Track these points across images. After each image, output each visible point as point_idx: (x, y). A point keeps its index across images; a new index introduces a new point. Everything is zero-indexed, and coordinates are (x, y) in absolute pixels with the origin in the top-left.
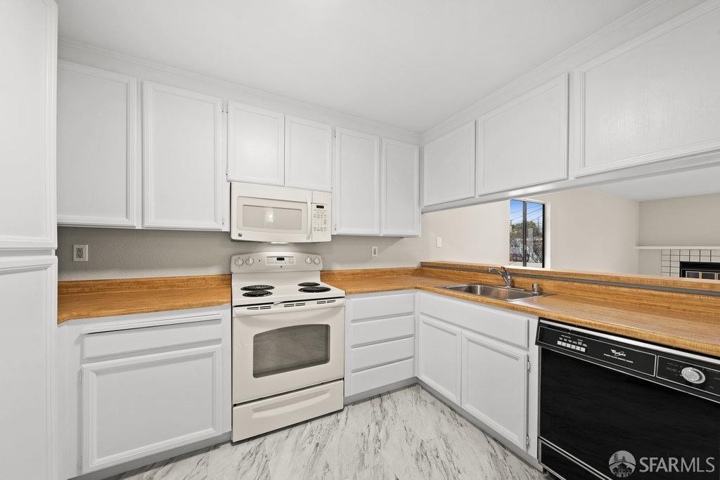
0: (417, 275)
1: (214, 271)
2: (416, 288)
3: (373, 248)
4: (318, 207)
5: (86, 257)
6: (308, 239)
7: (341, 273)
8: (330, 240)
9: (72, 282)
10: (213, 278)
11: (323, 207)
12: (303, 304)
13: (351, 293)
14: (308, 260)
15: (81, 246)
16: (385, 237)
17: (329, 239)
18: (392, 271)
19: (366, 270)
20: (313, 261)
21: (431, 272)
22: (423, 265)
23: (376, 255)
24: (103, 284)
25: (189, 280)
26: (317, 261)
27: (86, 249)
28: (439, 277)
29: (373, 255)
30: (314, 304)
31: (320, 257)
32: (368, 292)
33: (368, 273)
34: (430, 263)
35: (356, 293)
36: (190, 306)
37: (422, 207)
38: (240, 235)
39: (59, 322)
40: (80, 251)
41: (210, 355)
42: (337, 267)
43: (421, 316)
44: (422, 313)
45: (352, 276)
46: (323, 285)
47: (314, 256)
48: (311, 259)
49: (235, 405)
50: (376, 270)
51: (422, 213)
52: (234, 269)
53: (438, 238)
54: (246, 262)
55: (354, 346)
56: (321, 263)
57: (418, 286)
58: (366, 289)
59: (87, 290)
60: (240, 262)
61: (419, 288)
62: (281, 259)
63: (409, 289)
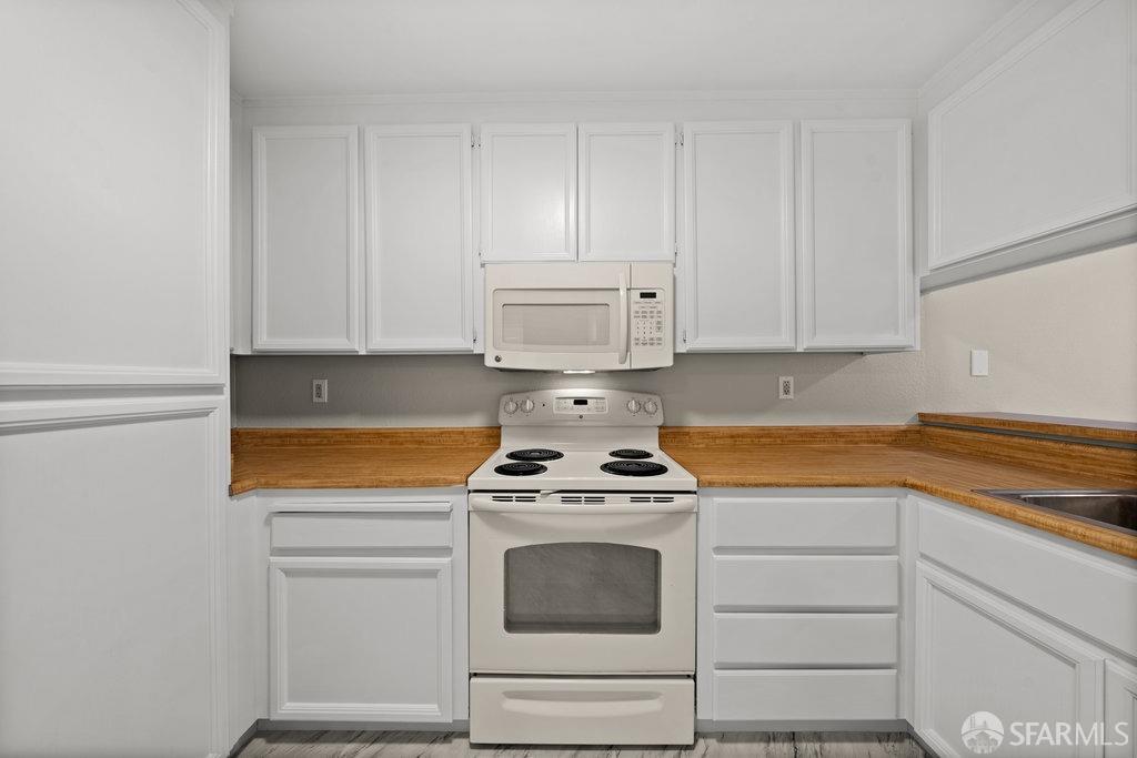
0: (908, 447)
1: (476, 422)
2: (905, 485)
3: (782, 379)
4: (643, 295)
5: (325, 398)
6: (623, 362)
7: (705, 434)
8: (671, 364)
9: (310, 429)
10: (475, 432)
11: (653, 295)
12: (601, 500)
13: (711, 484)
14: (633, 405)
15: (320, 382)
16: (812, 355)
17: (669, 362)
18: (834, 434)
19: (763, 429)
20: (641, 407)
21: (956, 441)
22: (926, 420)
23: (791, 396)
24: (340, 434)
25: (442, 433)
26: (650, 407)
27: (325, 385)
28: (985, 457)
29: (782, 396)
30: (624, 502)
31: (657, 399)
32: (757, 485)
33: (769, 436)
34: (947, 417)
35: (726, 484)
36: (402, 484)
37: (923, 272)
38: (498, 359)
39: (232, 493)
40: (319, 387)
41: (431, 574)
42: (696, 421)
43: (922, 566)
44: (924, 557)
45: (729, 441)
46: (659, 457)
47: (643, 398)
48: (638, 403)
49: (475, 675)
50: (790, 428)
51: (923, 292)
52: (503, 419)
53: (976, 353)
54: (520, 407)
55: (721, 609)
56: (660, 410)
57: (911, 480)
58: (752, 478)
59: (325, 441)
60: (512, 407)
61: (913, 487)
62: (581, 402)
63: (878, 485)
